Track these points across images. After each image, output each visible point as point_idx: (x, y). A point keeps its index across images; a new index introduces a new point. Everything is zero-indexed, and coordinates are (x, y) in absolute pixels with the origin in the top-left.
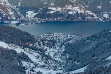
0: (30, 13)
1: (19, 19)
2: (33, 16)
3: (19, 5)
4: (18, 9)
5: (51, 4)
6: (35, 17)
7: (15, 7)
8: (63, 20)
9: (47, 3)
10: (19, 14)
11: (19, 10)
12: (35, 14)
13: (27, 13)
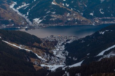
0: (36, 20)
1: (27, 25)
2: (38, 23)
3: (28, 14)
4: (26, 17)
5: (53, 13)
6: (40, 23)
7: (24, 15)
8: (63, 25)
9: (50, 12)
10: (27, 21)
11: (28, 18)
12: (40, 21)
13: (34, 20)
